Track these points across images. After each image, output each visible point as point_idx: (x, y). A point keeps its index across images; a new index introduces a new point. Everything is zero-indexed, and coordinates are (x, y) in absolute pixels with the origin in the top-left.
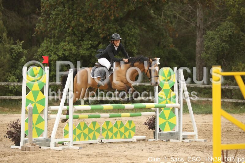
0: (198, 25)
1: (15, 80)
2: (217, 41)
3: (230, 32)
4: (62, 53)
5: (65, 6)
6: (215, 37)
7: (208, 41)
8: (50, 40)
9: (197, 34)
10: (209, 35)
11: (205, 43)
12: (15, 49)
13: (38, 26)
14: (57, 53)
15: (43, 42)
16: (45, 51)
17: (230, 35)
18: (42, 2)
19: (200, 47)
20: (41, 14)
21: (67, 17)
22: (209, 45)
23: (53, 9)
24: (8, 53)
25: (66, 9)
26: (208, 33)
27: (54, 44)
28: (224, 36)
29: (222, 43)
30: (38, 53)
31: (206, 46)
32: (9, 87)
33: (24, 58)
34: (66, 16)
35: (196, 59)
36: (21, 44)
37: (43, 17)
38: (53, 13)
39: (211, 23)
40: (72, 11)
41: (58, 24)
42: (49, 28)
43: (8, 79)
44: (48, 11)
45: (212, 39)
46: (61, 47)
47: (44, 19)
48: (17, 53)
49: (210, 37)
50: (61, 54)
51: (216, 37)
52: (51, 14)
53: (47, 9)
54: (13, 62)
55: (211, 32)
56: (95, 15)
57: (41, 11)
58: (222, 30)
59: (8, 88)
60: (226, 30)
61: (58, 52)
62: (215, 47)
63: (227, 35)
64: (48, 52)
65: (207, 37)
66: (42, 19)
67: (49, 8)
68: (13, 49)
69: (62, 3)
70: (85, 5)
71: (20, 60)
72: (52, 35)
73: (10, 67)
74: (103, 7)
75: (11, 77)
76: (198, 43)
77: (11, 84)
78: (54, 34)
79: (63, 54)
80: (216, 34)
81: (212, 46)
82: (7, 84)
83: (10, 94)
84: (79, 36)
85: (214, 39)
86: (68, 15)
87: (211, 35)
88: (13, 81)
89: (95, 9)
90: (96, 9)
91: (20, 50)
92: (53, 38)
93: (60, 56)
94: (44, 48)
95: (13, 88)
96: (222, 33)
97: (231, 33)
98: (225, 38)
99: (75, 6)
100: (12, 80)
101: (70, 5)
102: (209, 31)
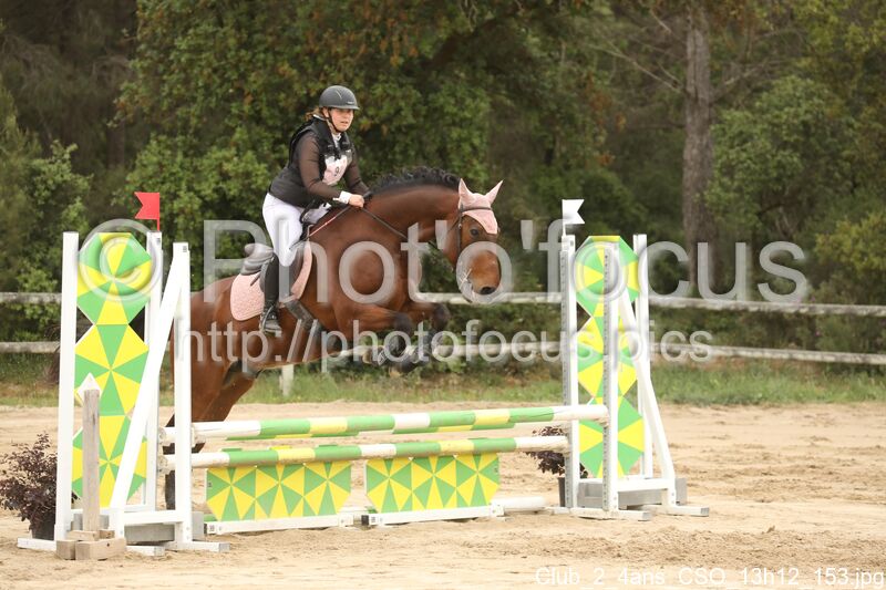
0: (690, 89)
1: (46, 284)
2: (761, 145)
3: (806, 112)
4: (213, 186)
5: (225, 21)
6: (755, 131)
7: (728, 144)
8: (169, 143)
9: (689, 120)
10: (731, 126)
11: (716, 151)
12: (44, 173)
13: (129, 91)
14: (197, 187)
15: (145, 149)
16: (153, 180)
17: (805, 124)
18: (140, 6)
19: (698, 166)
20: (138, 50)
21: (232, 57)
22: (733, 160)
23: (182, 29)
24: (22, 186)
25: (225, 29)
26: (729, 118)
27: (186, 155)
28: (784, 127)
29: (777, 152)
30: (127, 188)
31: (720, 161)
32: (23, 308)
33: (79, 204)
34: (229, 56)
35: (684, 210)
36: (67, 156)
37: (146, 58)
38: (182, 43)
39: (738, 82)
40: (250, 35)
41: (200, 84)
42: (166, 97)
43: (20, 279)
44: (164, 35)
45: (743, 138)
46: (210, 166)
47: (148, 67)
48: (53, 188)
49: (735, 129)
50: (209, 192)
51: (757, 130)
52: (174, 47)
53: (159, 30)
54: (39, 219)
55: (738, 114)
56: (330, 52)
57: (139, 37)
58: (777, 107)
59: (22, 312)
60: (791, 106)
61: (199, 182)
62: (753, 166)
63: (793, 124)
64: (163, 183)
65: (723, 129)
66: (141, 67)
67: (166, 27)
68: (35, 172)
69: (213, 7)
70: (293, 16)
71: (64, 213)
72: (179, 124)
73: (28, 238)
74: (358, 22)
75: (30, 273)
76: (691, 153)
77: (28, 297)
78: (184, 119)
79: (216, 190)
80: (755, 122)
81: (742, 162)
82: (14, 297)
83: (27, 335)
84: (276, 128)
85: (751, 137)
86: (233, 53)
87: (739, 126)
88: (37, 288)
89: (331, 30)
90: (334, 32)
91: (62, 176)
92: (182, 134)
93: (207, 199)
94: (150, 170)
95: (40, 312)
96: (777, 117)
97: (809, 117)
98: (787, 135)
99: (260, 18)
100: (36, 284)
101: (241, 14)
102: (732, 110)
